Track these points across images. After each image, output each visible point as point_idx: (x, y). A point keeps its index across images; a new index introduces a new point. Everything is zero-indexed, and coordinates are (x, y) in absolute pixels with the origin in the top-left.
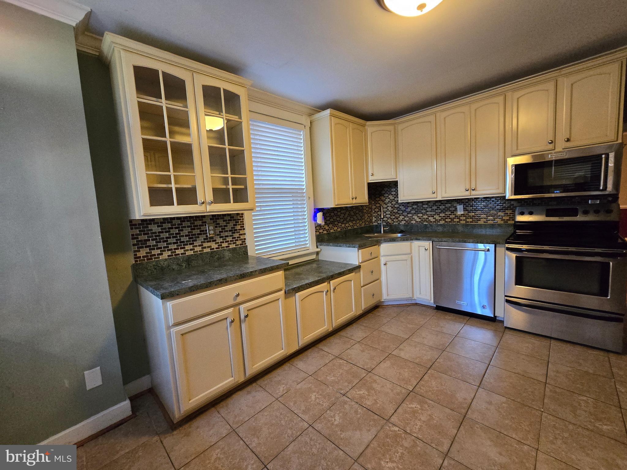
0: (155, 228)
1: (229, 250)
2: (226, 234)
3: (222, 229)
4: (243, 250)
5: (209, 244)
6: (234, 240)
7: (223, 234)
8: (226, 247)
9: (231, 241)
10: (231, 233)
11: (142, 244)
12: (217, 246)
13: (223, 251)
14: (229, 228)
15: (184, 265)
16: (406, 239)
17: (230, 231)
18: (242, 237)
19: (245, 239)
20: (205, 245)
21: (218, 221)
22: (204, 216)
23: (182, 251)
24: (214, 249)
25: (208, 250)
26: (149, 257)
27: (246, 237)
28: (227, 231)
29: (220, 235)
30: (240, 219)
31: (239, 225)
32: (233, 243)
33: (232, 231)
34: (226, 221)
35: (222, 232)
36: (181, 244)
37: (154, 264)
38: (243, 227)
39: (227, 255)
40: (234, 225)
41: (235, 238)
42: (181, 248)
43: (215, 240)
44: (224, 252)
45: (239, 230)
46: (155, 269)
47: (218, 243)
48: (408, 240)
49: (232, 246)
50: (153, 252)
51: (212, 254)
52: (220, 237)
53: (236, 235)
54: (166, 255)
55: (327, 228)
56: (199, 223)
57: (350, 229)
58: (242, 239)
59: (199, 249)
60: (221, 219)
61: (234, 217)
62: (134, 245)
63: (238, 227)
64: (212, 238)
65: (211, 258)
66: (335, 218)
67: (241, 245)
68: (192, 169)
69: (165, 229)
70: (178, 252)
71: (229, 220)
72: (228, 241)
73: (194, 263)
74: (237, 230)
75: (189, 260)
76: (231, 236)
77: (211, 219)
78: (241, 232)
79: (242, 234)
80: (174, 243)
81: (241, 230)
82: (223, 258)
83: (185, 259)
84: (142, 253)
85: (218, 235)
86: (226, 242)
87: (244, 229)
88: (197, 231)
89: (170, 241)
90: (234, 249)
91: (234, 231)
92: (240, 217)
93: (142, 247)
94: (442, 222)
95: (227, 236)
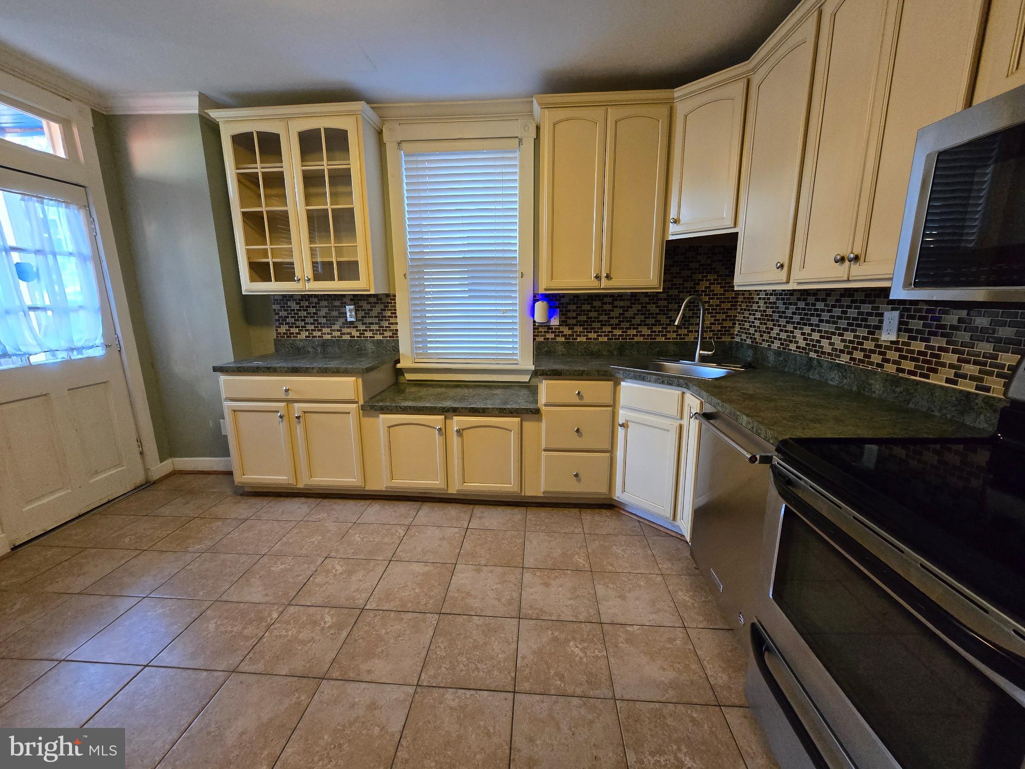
0: (293, 305)
1: (373, 342)
2: (370, 320)
3: (365, 313)
4: (393, 345)
5: (348, 330)
6: (382, 330)
7: (367, 320)
8: (370, 337)
9: (377, 330)
10: (376, 320)
11: (282, 320)
12: (358, 334)
13: (365, 341)
14: (374, 313)
15: (319, 350)
16: (668, 382)
17: (376, 317)
18: (393, 327)
19: (397, 330)
20: (345, 330)
21: (361, 303)
22: (344, 296)
23: (319, 334)
24: (354, 337)
25: (347, 337)
26: (289, 335)
27: (399, 327)
28: (372, 317)
29: (363, 320)
30: (391, 303)
31: (388, 310)
32: (380, 334)
33: (378, 317)
34: (370, 303)
35: (365, 317)
36: (319, 326)
37: (291, 342)
38: (395, 313)
39: (370, 347)
40: (382, 310)
41: (383, 327)
42: (318, 330)
43: (357, 327)
44: (365, 343)
45: (389, 317)
46: (292, 348)
47: (360, 330)
48: (671, 384)
49: (378, 337)
50: (292, 330)
51: (351, 343)
52: (363, 324)
53: (385, 324)
54: (304, 334)
55: (567, 331)
56: (337, 303)
57: (638, 343)
58: (393, 330)
59: (338, 334)
60: (365, 300)
61: (382, 299)
62: (277, 320)
63: (388, 314)
64: (352, 323)
65: (349, 347)
66: (593, 314)
67: (390, 337)
68: (289, 239)
69: (303, 307)
70: (315, 334)
71: (375, 303)
72: (373, 330)
73: (329, 349)
74: (385, 317)
75: (325, 344)
76: (376, 324)
77: (351, 300)
78: (392, 320)
79: (392, 324)
80: (312, 324)
81: (392, 317)
82: (365, 350)
83: (320, 343)
84: (283, 329)
85: (359, 320)
86: (370, 330)
87: (396, 317)
88: (335, 313)
89: (307, 320)
90: (379, 342)
91: (381, 317)
92: (391, 299)
93: (283, 324)
94: (844, 359)
95: (372, 324)
